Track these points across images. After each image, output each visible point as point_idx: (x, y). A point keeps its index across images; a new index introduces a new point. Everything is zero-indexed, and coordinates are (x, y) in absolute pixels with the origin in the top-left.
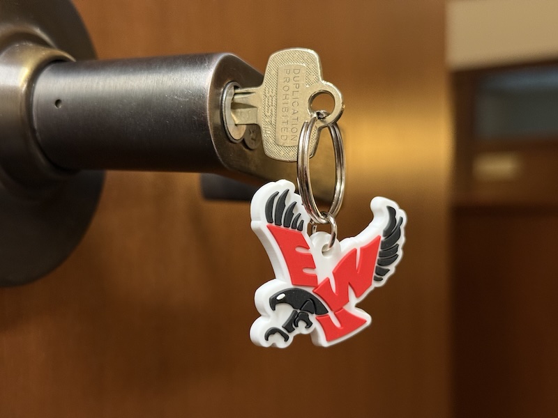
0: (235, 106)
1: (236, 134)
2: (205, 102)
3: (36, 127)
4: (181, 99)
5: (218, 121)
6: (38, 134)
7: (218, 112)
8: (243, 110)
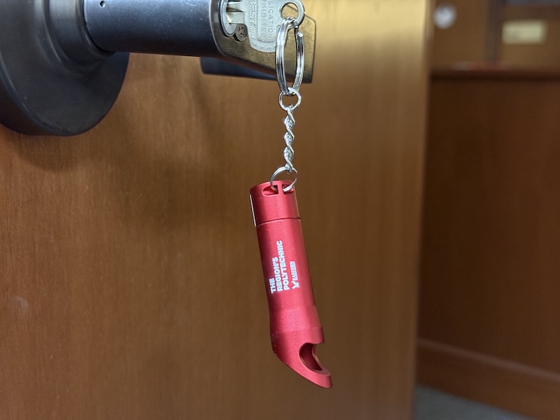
0: (229, 10)
1: (229, 30)
2: (208, 8)
3: (86, 21)
4: (191, 5)
5: (217, 20)
6: (88, 26)
7: (216, 15)
8: (234, 13)
